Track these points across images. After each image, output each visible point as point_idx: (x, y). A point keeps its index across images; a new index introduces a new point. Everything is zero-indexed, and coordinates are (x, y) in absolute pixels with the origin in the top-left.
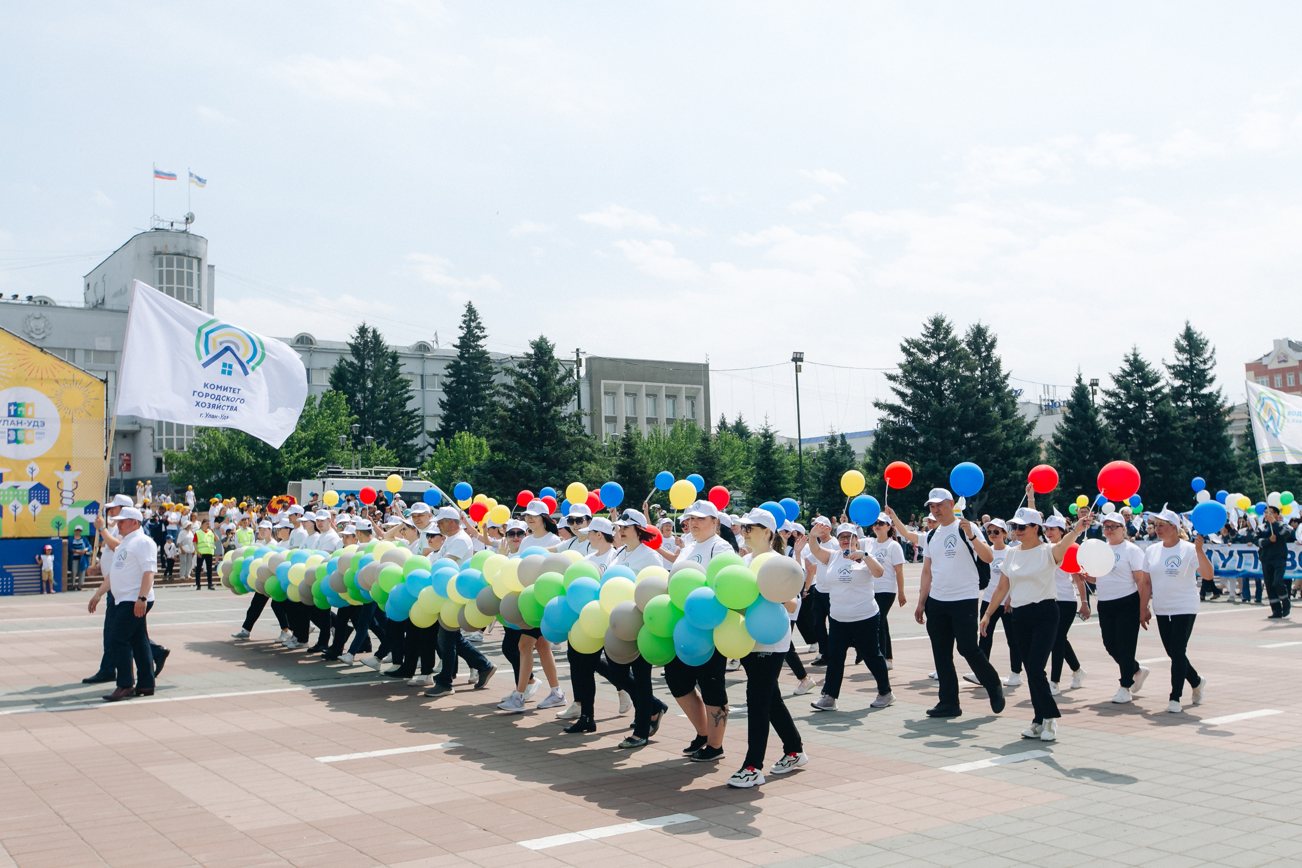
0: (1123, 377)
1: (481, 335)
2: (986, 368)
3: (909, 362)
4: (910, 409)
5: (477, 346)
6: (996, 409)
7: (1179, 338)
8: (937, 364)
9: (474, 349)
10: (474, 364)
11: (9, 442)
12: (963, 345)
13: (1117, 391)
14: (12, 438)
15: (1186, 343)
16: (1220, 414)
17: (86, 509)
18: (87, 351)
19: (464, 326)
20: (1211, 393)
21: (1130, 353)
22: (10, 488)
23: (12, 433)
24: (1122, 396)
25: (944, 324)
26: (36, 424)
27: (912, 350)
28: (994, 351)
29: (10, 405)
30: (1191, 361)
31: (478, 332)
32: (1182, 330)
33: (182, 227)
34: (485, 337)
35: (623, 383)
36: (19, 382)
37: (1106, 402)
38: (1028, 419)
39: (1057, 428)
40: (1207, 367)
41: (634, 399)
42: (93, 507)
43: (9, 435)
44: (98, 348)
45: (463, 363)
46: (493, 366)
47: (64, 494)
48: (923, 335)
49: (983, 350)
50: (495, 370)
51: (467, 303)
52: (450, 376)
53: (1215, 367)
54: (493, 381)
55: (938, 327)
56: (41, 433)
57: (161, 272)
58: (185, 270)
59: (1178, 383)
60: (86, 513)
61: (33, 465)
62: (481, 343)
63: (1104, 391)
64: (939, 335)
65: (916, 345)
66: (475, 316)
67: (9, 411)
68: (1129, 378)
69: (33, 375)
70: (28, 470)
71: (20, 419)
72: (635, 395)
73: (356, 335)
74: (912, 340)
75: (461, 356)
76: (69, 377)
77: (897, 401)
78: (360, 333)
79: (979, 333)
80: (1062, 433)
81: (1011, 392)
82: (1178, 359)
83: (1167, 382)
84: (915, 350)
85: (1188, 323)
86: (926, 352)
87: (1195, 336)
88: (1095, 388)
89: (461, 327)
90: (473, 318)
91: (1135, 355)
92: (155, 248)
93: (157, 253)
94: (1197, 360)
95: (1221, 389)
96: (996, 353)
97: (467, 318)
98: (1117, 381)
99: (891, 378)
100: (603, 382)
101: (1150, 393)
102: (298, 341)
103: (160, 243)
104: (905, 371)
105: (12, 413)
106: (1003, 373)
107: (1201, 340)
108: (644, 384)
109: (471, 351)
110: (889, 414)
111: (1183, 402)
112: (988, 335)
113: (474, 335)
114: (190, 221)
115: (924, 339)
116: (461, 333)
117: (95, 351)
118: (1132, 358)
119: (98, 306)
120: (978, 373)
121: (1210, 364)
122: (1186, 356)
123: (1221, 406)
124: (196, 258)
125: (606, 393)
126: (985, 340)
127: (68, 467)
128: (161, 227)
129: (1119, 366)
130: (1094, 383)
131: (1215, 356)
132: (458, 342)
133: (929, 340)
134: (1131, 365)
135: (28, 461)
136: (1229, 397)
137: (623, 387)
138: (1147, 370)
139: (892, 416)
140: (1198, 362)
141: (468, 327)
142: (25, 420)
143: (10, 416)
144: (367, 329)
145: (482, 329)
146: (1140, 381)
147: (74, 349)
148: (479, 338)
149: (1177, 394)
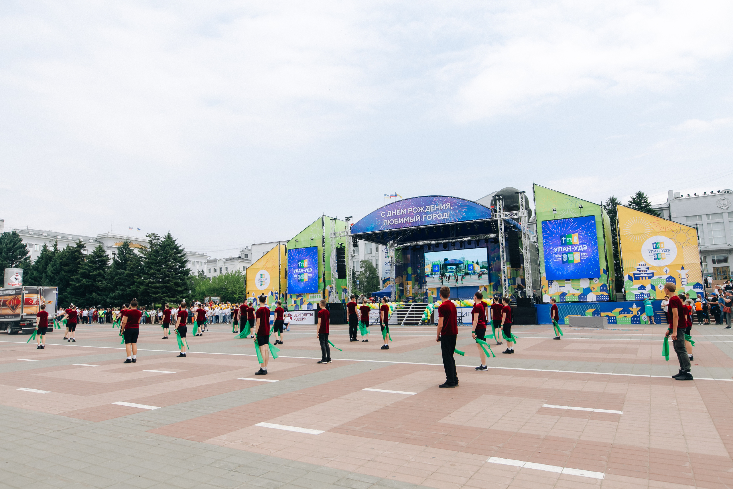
11: (655, 259)
14: (655, 258)
17: (694, 286)
22: (657, 279)
23: (656, 255)
26: (666, 251)
29: (653, 244)
36: (656, 233)
42: (697, 285)
43: (654, 256)
47: (683, 280)
56: (668, 255)
60: (694, 288)
61: (666, 268)
67: (653, 247)
69: (661, 231)
70: (664, 271)
71: (658, 249)
76: (678, 228)
105: (655, 247)
127: (683, 268)
135: (664, 267)
142: (660, 250)
143: (654, 248)
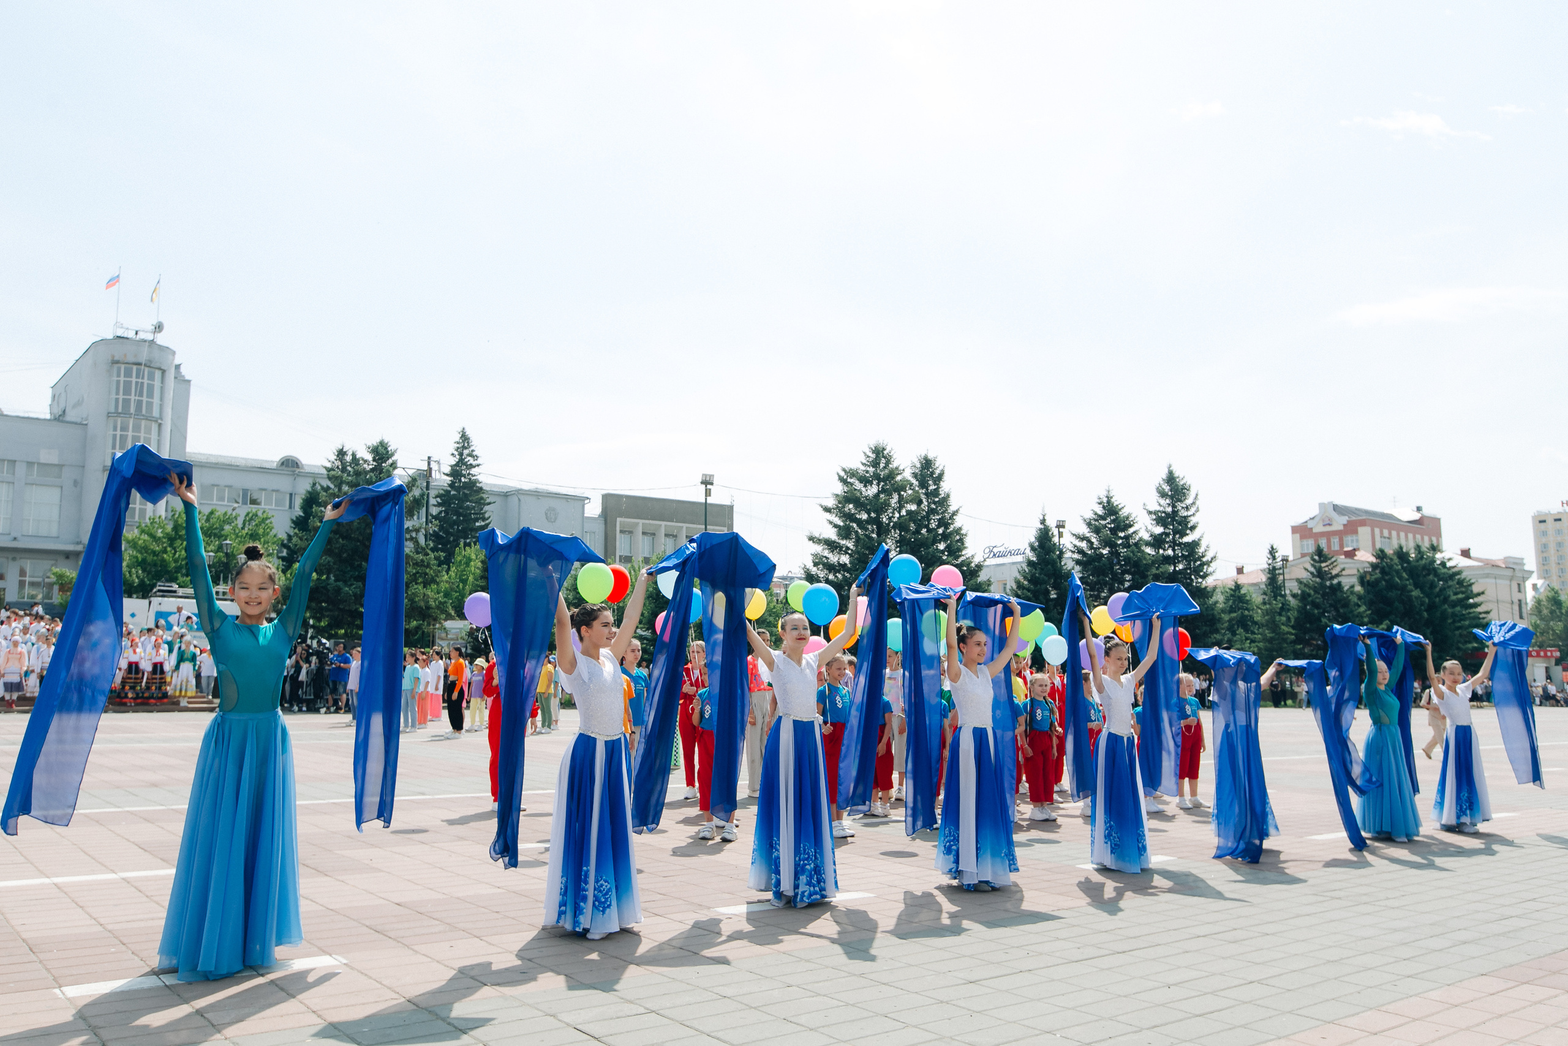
0: (1096, 520)
1: (474, 463)
2: (935, 503)
3: (845, 492)
4: (843, 542)
5: (469, 474)
6: (942, 546)
7: (1162, 482)
8: (877, 496)
9: (465, 477)
10: (464, 493)
12: (908, 475)
13: (1088, 535)
15: (1168, 487)
16: (1203, 564)
18: (30, 464)
19: (456, 453)
20: (1193, 541)
21: (1103, 495)
24: (1094, 540)
25: (885, 452)
27: (849, 480)
28: (942, 483)
30: (1174, 506)
31: (470, 460)
32: (1164, 474)
33: (150, 337)
34: (478, 465)
35: (641, 521)
37: (1075, 546)
38: (977, 560)
39: (1019, 572)
40: (1190, 513)
41: (653, 538)
44: (42, 461)
45: (453, 493)
46: (485, 496)
48: (863, 464)
49: (930, 482)
50: (488, 501)
51: (460, 430)
52: (439, 505)
53: (1197, 514)
54: (485, 513)
55: (879, 454)
57: (118, 382)
58: (146, 381)
59: (1159, 530)
62: (473, 471)
63: (1074, 535)
64: (879, 464)
65: (852, 473)
66: (468, 443)
68: (1103, 522)
72: (654, 534)
73: (333, 457)
74: (851, 470)
75: (452, 485)
77: (832, 534)
78: (338, 456)
79: (927, 464)
80: (1025, 578)
81: (960, 529)
82: (1160, 505)
83: (1144, 528)
84: (851, 481)
85: (1170, 466)
86: (866, 481)
87: (1177, 480)
88: (1061, 530)
89: (453, 454)
90: (466, 445)
91: (1109, 498)
92: (113, 356)
93: (115, 362)
94: (1179, 505)
95: (1202, 537)
96: (945, 487)
97: (458, 445)
98: (1089, 524)
99: (827, 510)
100: (619, 519)
101: (1121, 538)
102: (283, 464)
103: (119, 353)
104: (840, 502)
106: (952, 509)
107: (1183, 485)
108: (663, 523)
109: (463, 479)
110: (823, 549)
111: (1164, 550)
112: (937, 465)
113: (465, 464)
114: (157, 330)
115: (863, 468)
116: (453, 461)
117: (39, 464)
118: (1105, 500)
119: (59, 418)
120: (922, 506)
121: (1192, 510)
122: (1168, 501)
123: (1203, 556)
124: (160, 369)
125: (621, 532)
126: (932, 473)
128: (125, 336)
129: (1092, 508)
130: (1061, 525)
131: (1198, 503)
132: (448, 470)
133: (868, 469)
134: (1104, 507)
136: (1211, 545)
137: (641, 525)
138: (1120, 513)
139: (827, 551)
140: (1180, 508)
141: (461, 454)
144: (345, 452)
145: (476, 457)
146: (1113, 526)
147: (15, 461)
148: (472, 466)
149: (1157, 542)
